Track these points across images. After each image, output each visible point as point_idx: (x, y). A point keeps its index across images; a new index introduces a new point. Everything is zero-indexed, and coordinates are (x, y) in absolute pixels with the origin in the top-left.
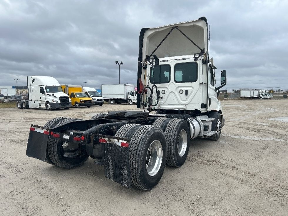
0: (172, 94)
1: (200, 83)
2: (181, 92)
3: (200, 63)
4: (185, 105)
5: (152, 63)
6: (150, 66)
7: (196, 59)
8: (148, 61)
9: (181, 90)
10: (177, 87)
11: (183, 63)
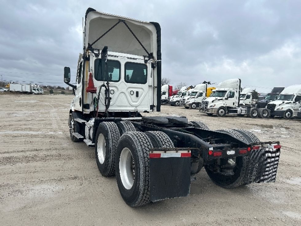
0: (123, 94)
1: (149, 86)
2: (131, 93)
3: (149, 66)
4: (136, 107)
5: (97, 55)
6: (95, 58)
7: (146, 61)
8: (91, 51)
9: (132, 91)
10: (128, 87)
11: (134, 63)
